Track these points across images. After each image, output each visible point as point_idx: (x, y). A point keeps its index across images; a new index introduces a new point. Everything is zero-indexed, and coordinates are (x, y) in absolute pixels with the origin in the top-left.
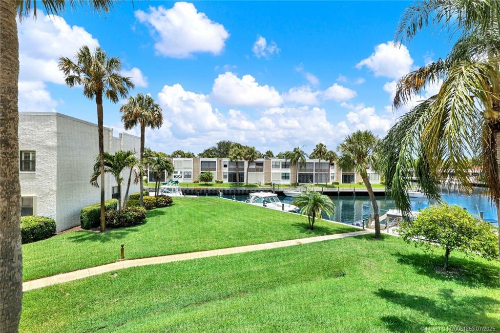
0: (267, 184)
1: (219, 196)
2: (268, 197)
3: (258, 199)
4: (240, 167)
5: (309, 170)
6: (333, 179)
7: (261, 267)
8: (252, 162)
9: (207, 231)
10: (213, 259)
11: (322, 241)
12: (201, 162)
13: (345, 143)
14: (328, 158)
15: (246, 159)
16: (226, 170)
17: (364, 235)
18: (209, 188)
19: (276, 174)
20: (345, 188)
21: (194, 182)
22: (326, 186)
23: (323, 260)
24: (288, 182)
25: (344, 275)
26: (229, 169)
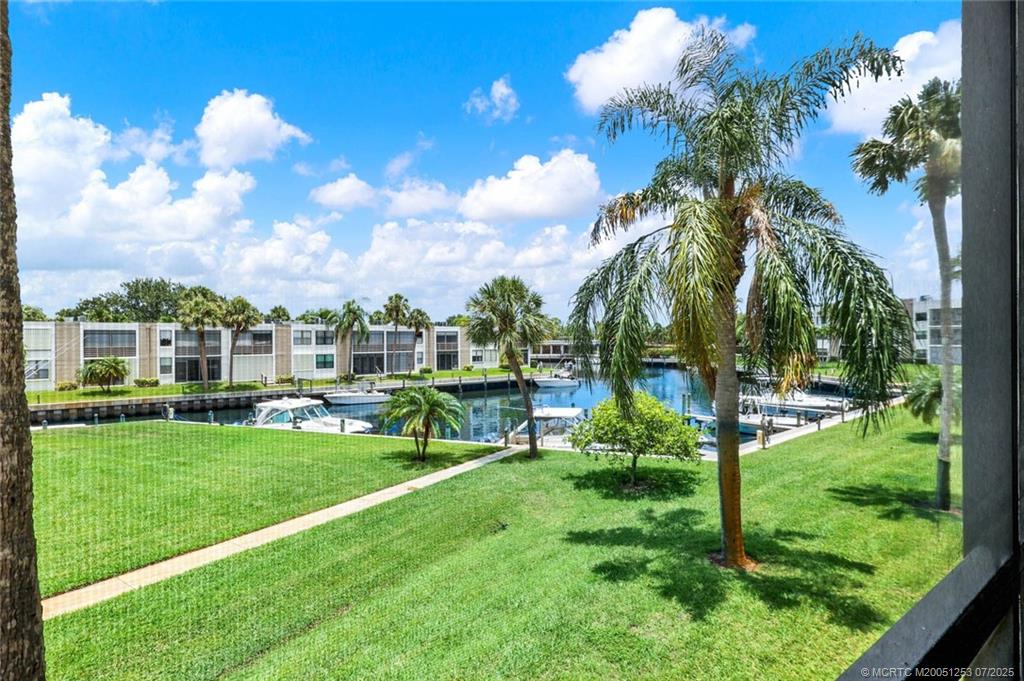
0: (282, 381)
1: (166, 417)
2: (302, 409)
3: (276, 415)
4: (210, 343)
5: (375, 348)
6: (422, 362)
7: (357, 550)
8: (245, 330)
9: (187, 502)
10: (240, 559)
11: (451, 478)
12: (86, 332)
13: (479, 296)
14: (413, 322)
15: (228, 325)
16: (169, 352)
17: (513, 456)
18: (117, 400)
19: (303, 358)
20: (443, 379)
21: (62, 389)
22: (409, 377)
23: (464, 509)
24: (331, 374)
25: (504, 527)
26: (177, 348)
